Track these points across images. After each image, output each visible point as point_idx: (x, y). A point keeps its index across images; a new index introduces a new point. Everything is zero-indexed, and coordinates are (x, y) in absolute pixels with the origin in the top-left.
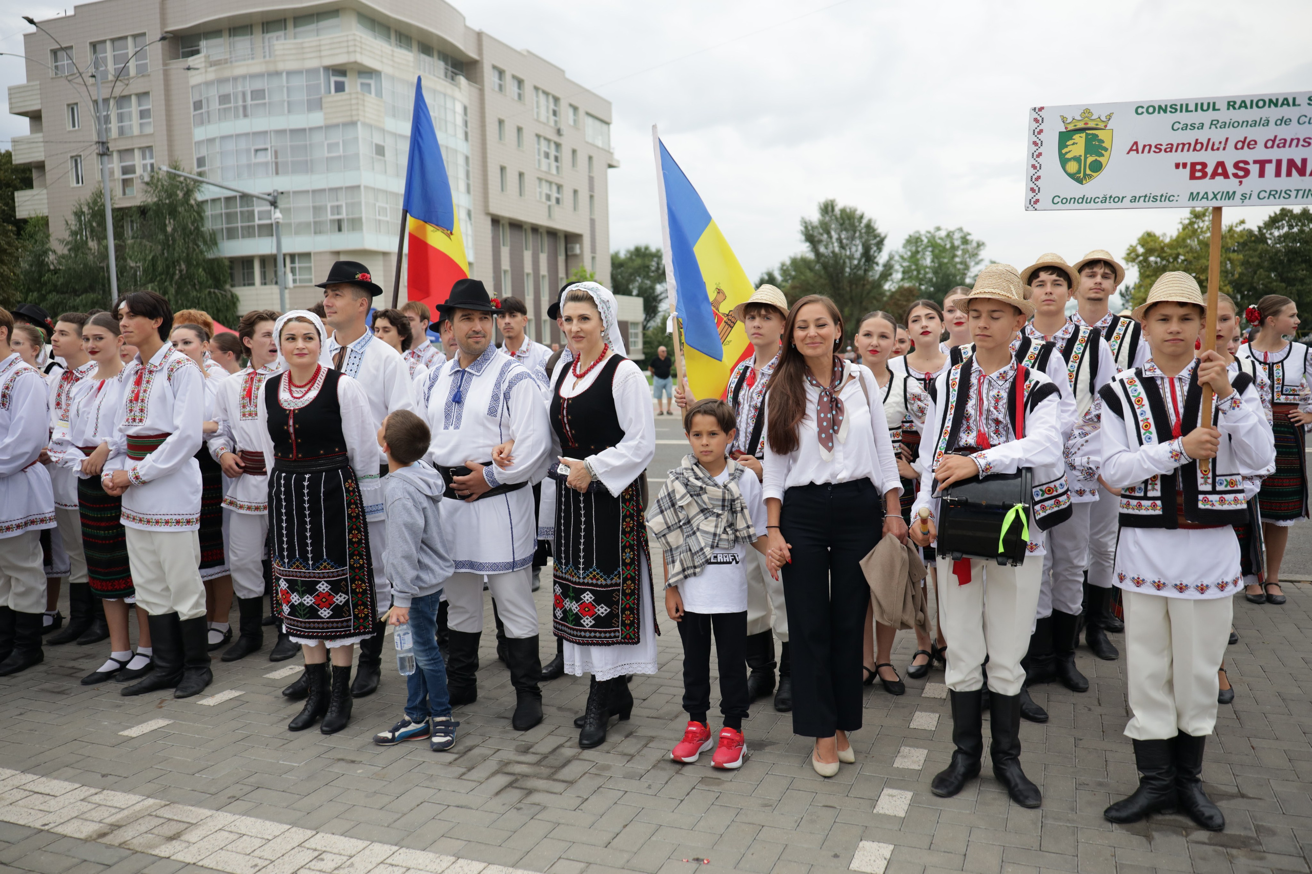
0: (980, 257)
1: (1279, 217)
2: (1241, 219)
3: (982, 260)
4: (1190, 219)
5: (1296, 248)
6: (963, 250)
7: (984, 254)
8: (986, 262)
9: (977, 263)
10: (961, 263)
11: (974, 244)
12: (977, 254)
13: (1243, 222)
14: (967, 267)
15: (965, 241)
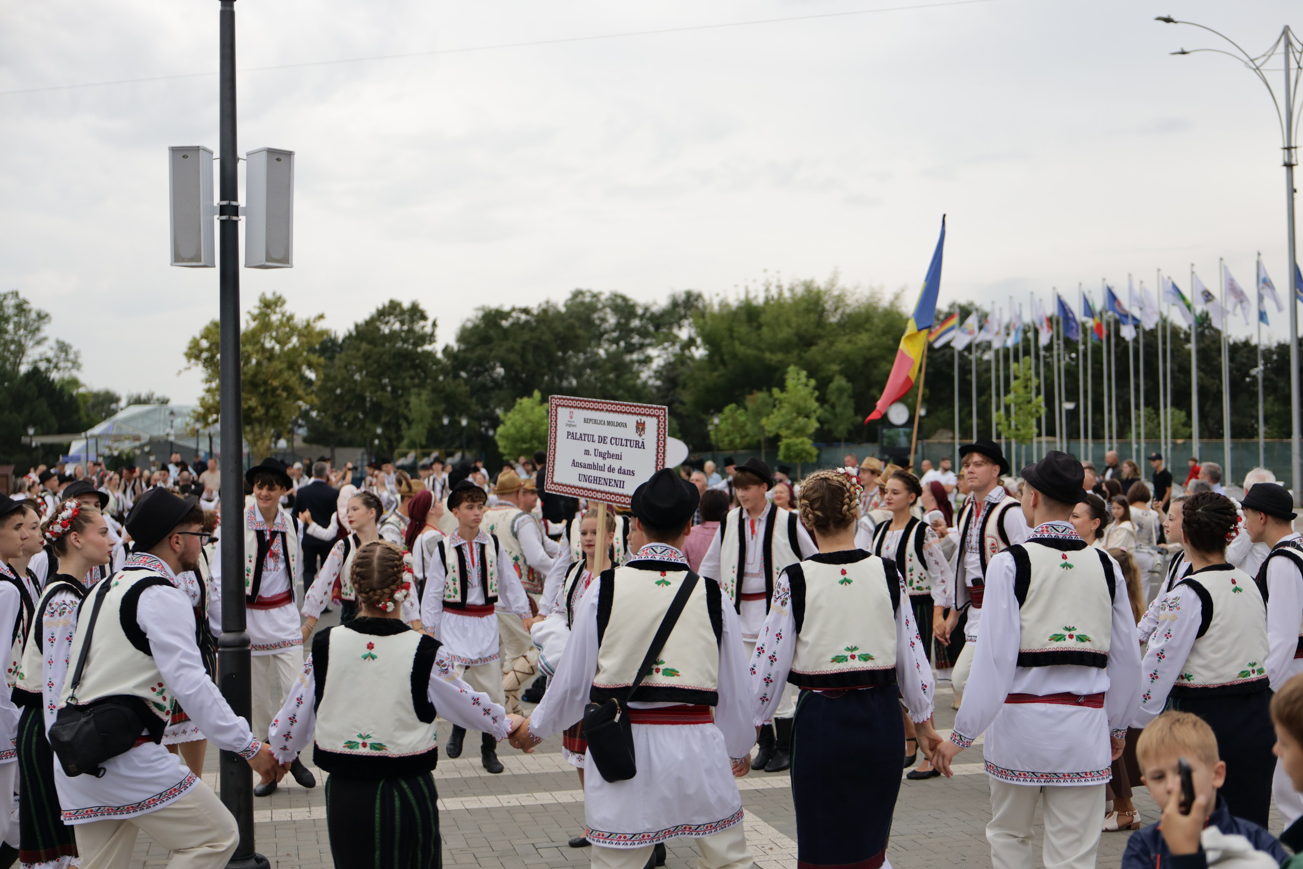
0: (41, 335)
1: (387, 310)
2: (320, 312)
3: (45, 339)
4: (259, 308)
5: (407, 349)
6: (15, 323)
7: (47, 330)
8: (51, 342)
9: (39, 343)
10: (13, 342)
11: (33, 315)
12: (38, 329)
13: (321, 317)
14: (21, 350)
15: (21, 308)
